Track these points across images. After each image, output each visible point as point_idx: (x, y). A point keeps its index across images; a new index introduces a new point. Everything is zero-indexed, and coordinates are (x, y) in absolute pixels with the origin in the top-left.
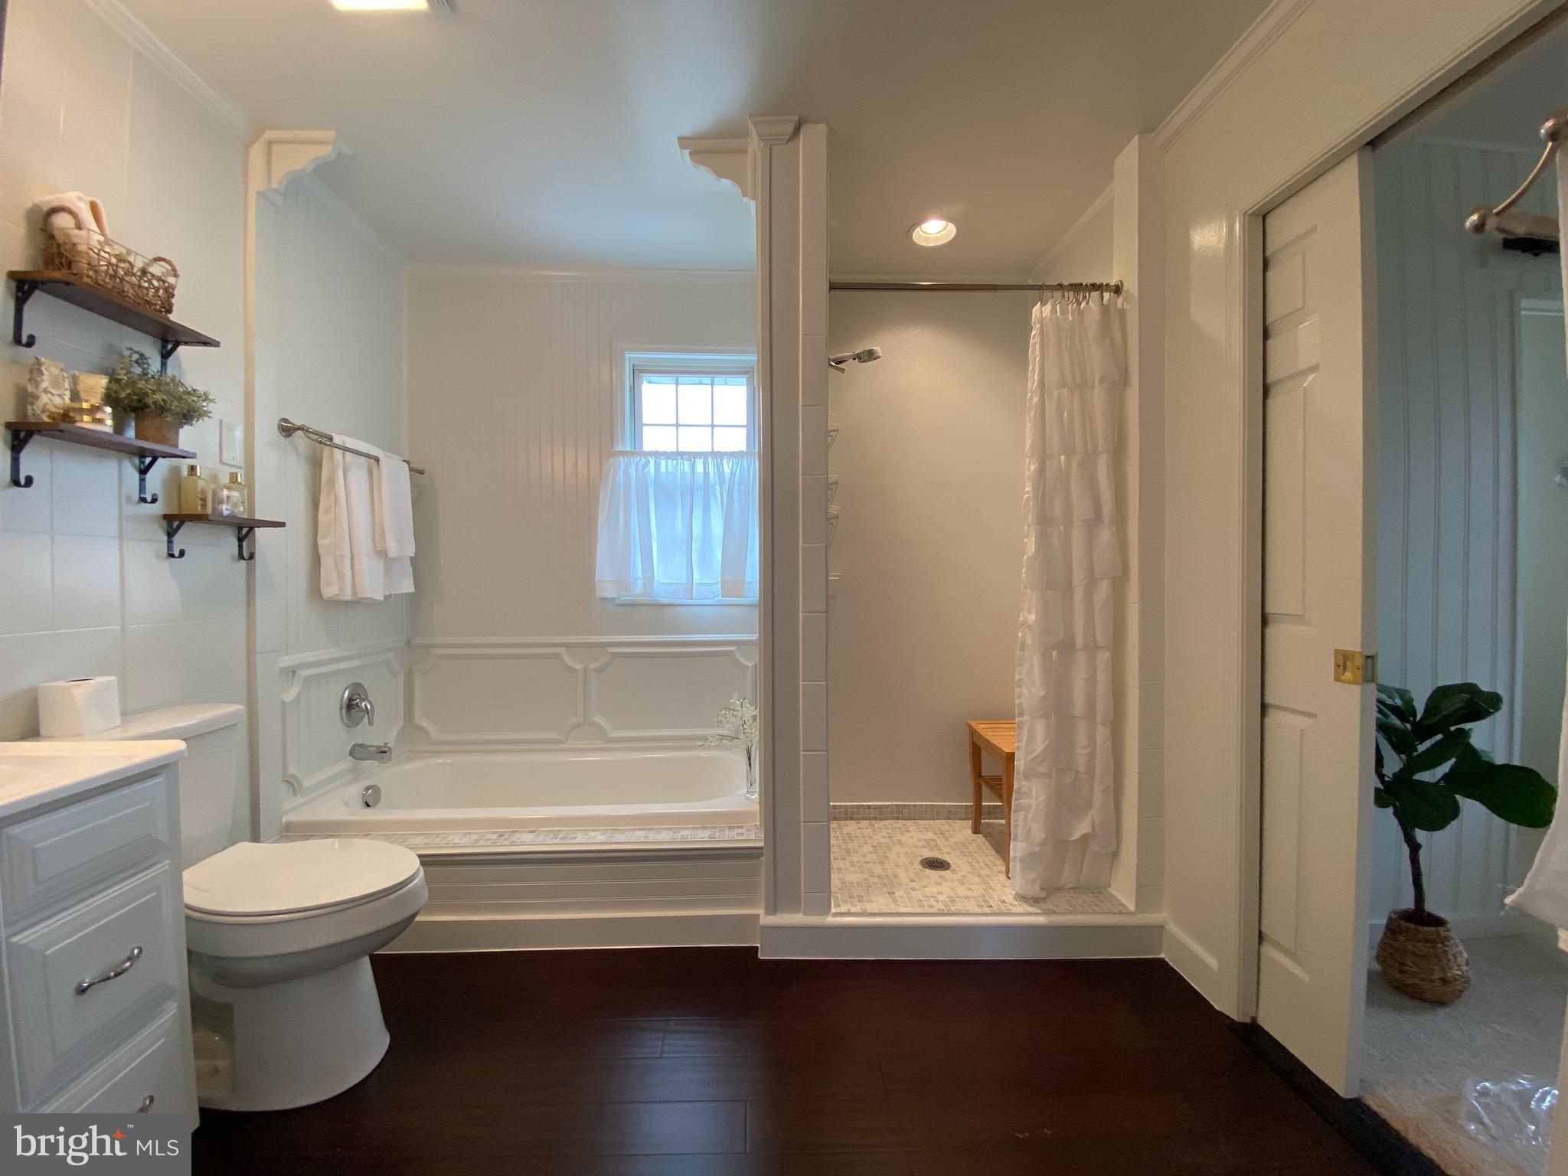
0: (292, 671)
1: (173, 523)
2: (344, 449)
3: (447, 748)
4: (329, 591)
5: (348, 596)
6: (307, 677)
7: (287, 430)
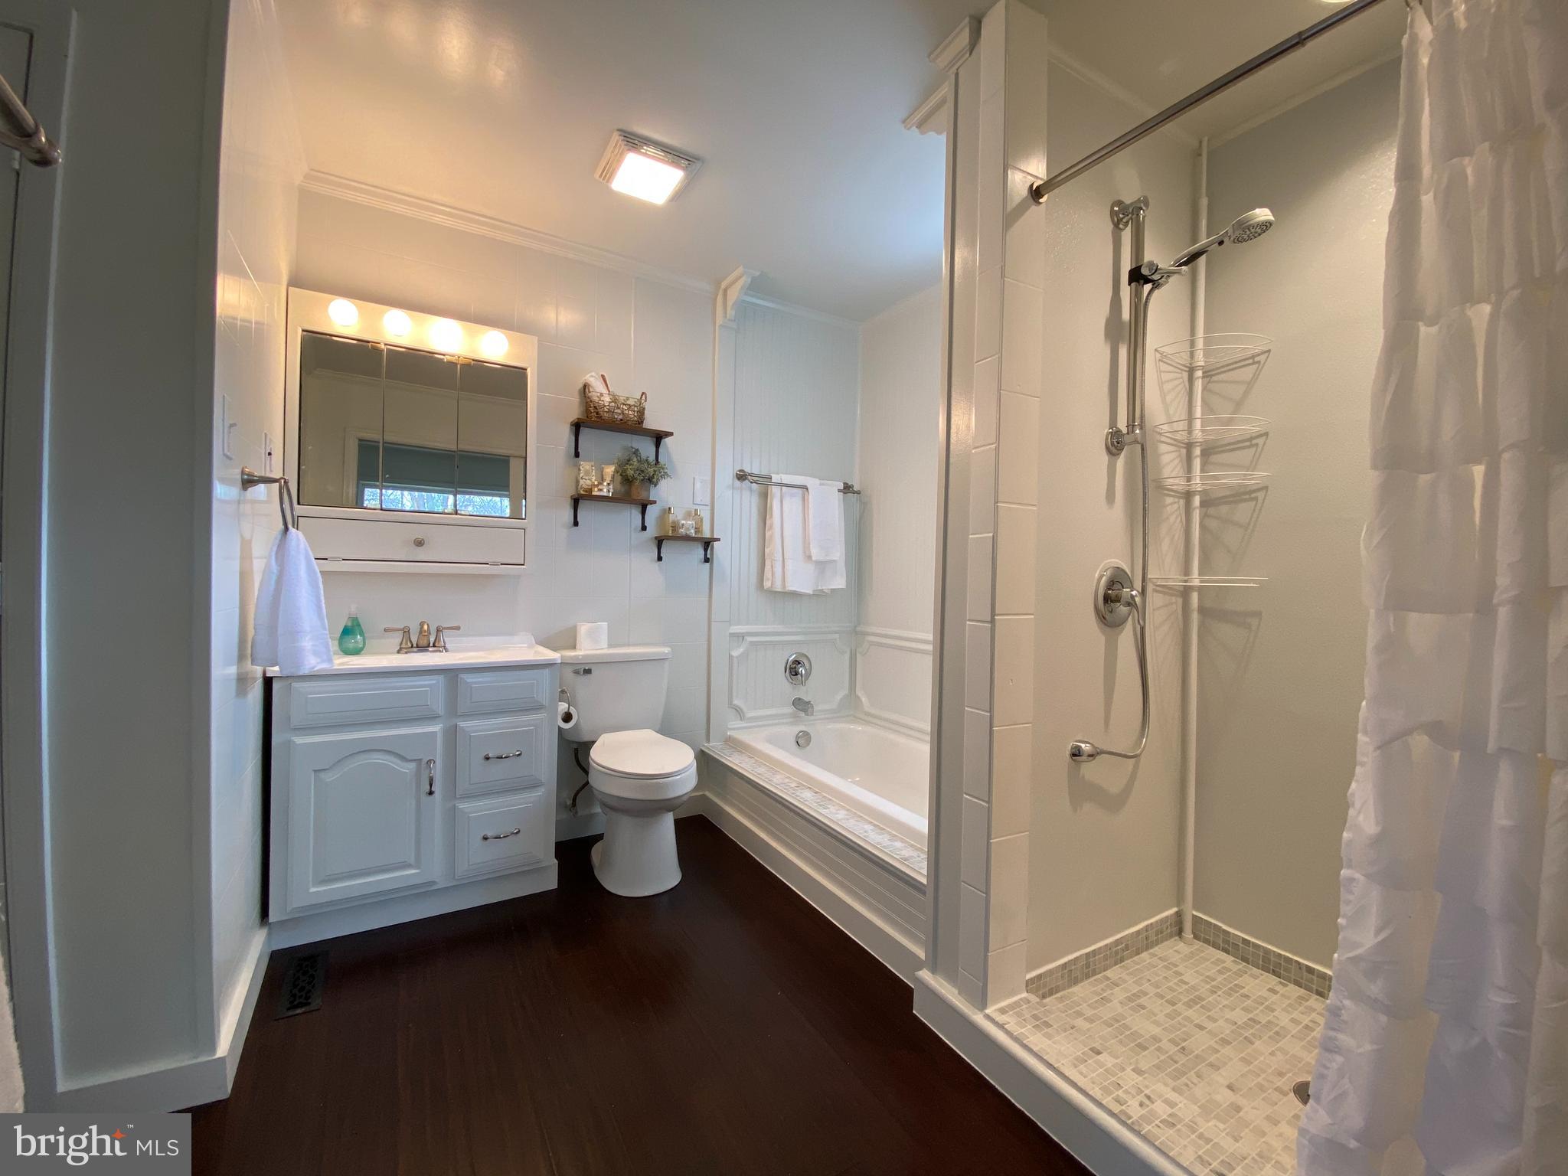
0: (741, 637)
1: (660, 542)
2: (781, 485)
3: (879, 722)
4: (767, 584)
5: (778, 588)
6: (751, 642)
7: (742, 476)
